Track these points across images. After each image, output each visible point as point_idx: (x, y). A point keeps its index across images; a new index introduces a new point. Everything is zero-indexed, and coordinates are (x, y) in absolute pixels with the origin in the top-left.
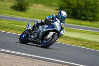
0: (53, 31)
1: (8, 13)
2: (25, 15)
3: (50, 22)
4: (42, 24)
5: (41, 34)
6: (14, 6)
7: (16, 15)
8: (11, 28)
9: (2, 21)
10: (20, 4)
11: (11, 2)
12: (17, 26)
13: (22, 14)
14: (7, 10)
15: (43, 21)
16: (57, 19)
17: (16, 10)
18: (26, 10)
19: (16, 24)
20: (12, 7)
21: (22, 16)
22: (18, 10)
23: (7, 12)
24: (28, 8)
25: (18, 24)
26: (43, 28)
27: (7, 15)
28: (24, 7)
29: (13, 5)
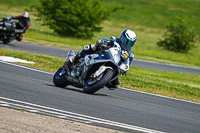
0: (107, 64)
1: (153, 56)
2: (186, 59)
3: (103, 47)
4: (90, 51)
5: (85, 69)
6: (165, 42)
7: (169, 59)
8: (157, 86)
9: (140, 71)
10: (177, 38)
11: (159, 33)
12: (171, 81)
13: (181, 56)
14: (149, 48)
15: (93, 46)
16: (116, 43)
17: (169, 49)
18: (189, 49)
19: (169, 78)
20: (160, 44)
21: (180, 61)
22: (172, 50)
23: (150, 52)
24: (193, 46)
25: (173, 78)
26: (90, 58)
27: (150, 60)
28: (184, 44)
29: (163, 39)
